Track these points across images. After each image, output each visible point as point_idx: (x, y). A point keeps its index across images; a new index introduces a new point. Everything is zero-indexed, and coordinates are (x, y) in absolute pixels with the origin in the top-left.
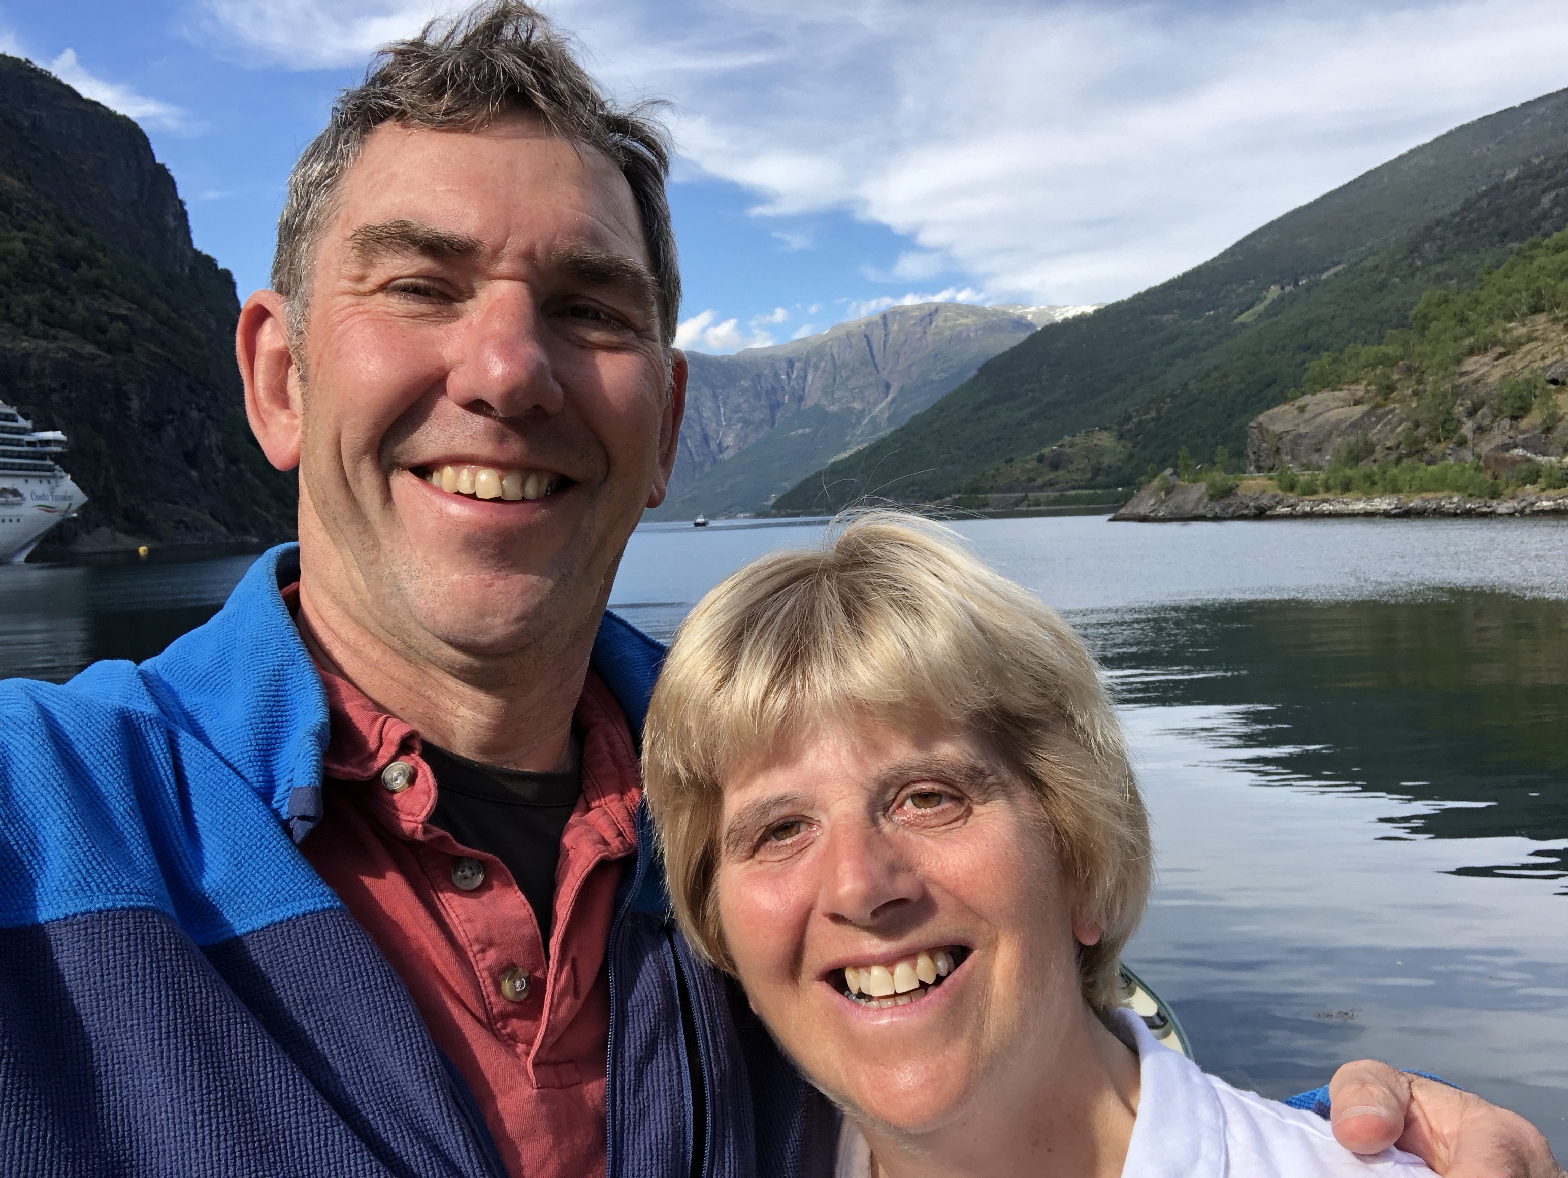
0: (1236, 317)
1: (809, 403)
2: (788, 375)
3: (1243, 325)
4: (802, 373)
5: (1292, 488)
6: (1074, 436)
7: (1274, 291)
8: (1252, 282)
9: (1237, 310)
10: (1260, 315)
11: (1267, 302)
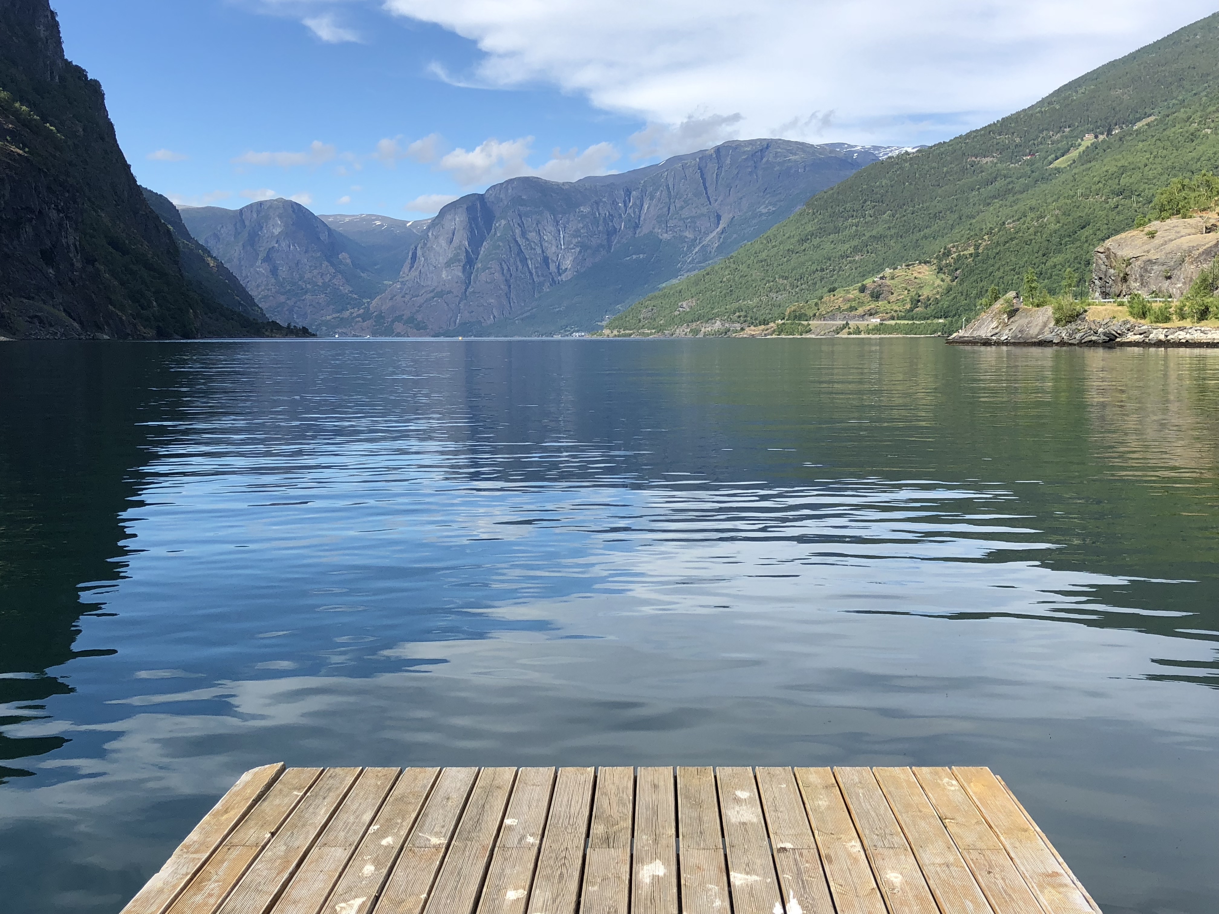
0: (1051, 163)
1: (644, 230)
2: (625, 202)
3: (1058, 170)
4: (638, 202)
5: (1144, 315)
6: (895, 268)
7: (1089, 139)
8: (1067, 130)
9: (1053, 156)
10: (1074, 161)
11: (1081, 149)
